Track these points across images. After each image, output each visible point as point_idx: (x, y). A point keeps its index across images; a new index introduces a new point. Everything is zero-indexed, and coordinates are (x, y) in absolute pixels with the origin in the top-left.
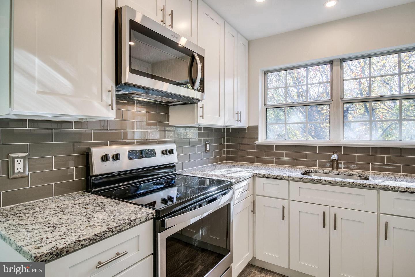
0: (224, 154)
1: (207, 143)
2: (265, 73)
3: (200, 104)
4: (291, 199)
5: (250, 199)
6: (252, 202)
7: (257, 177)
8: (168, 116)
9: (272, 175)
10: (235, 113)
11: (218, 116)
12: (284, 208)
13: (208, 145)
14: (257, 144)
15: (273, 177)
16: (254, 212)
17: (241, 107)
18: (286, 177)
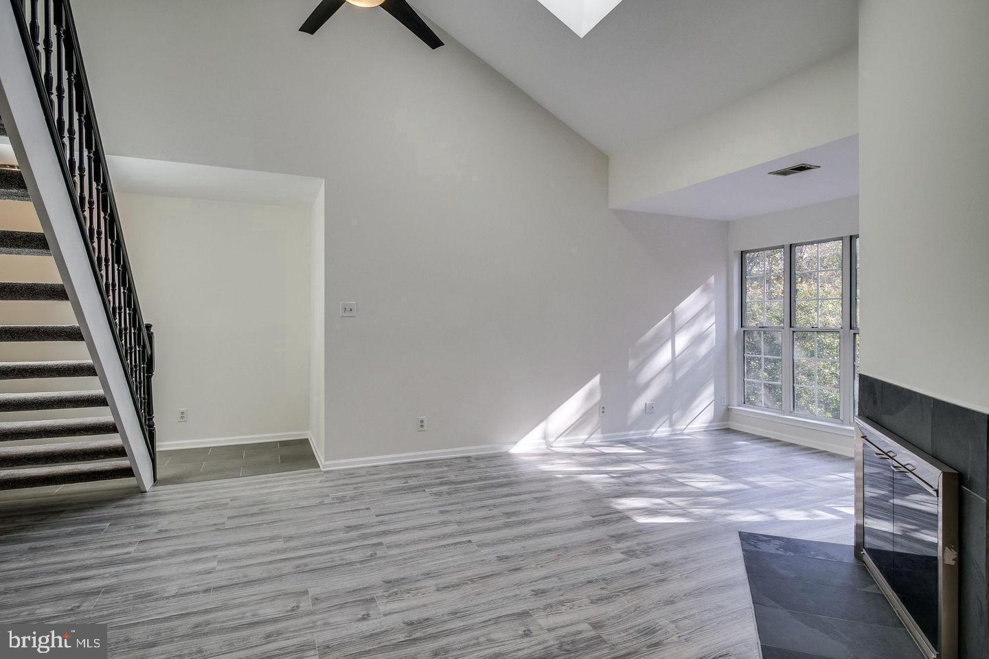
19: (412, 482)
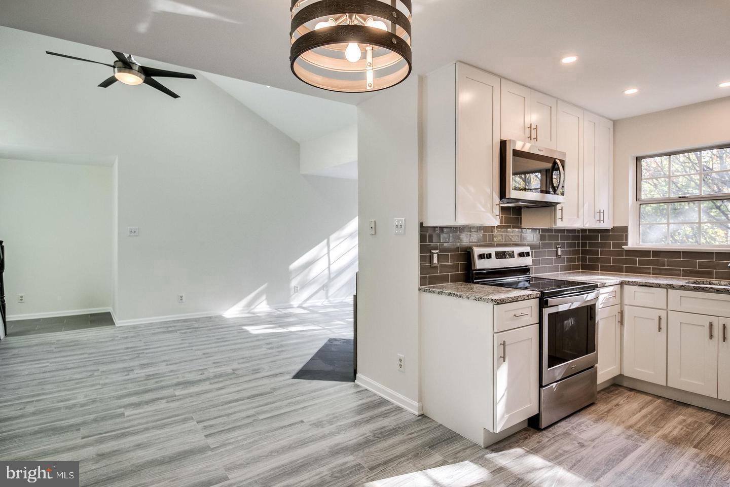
0: (578, 261)
1: (558, 247)
2: (638, 159)
3: (559, 207)
4: (669, 308)
5: (617, 309)
6: (620, 311)
7: (626, 285)
8: (521, 218)
9: (646, 283)
10: (596, 212)
11: (576, 217)
12: (660, 318)
13: (559, 249)
14: (625, 249)
15: (646, 284)
16: (621, 322)
17: (604, 203)
18: (663, 284)
19: (170, 329)
